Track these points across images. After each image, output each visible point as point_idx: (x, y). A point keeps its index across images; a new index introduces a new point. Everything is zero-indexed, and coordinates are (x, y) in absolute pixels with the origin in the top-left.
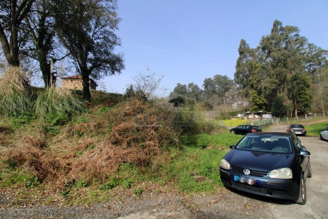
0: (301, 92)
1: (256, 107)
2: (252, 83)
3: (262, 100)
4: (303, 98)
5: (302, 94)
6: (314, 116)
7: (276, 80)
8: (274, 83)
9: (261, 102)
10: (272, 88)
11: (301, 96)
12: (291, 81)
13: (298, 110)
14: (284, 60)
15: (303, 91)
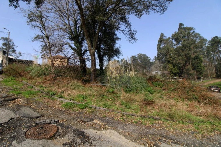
0: (198, 65)
1: (172, 74)
2: (169, 60)
3: (176, 70)
4: (199, 69)
5: (198, 66)
6: (205, 79)
7: (185, 59)
8: (184, 60)
9: (176, 71)
10: (183, 63)
11: (198, 67)
12: (194, 59)
13: (197, 76)
14: (189, 46)
15: (199, 65)
